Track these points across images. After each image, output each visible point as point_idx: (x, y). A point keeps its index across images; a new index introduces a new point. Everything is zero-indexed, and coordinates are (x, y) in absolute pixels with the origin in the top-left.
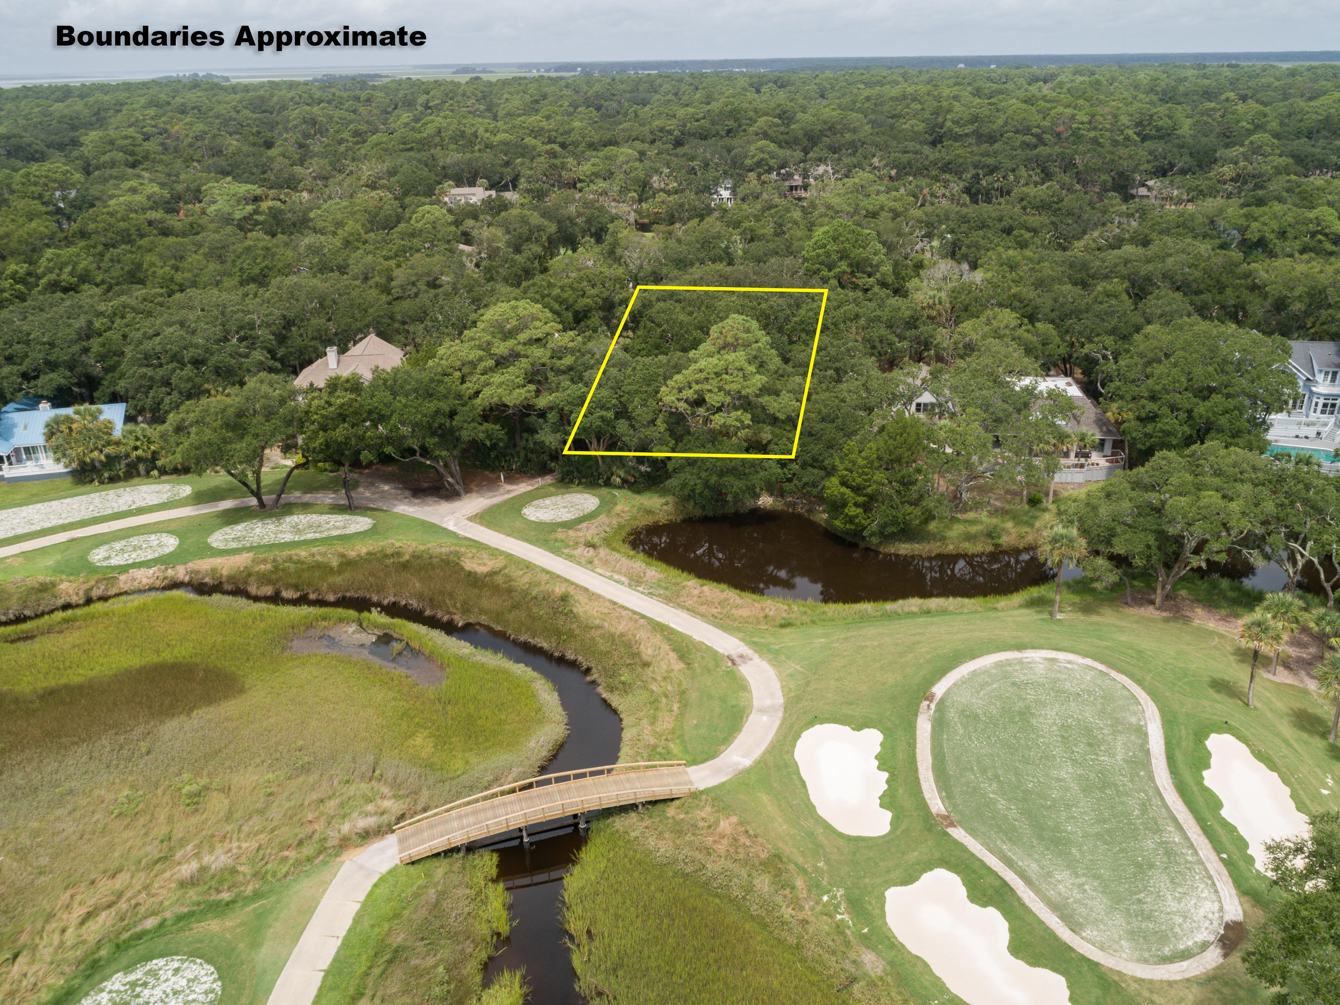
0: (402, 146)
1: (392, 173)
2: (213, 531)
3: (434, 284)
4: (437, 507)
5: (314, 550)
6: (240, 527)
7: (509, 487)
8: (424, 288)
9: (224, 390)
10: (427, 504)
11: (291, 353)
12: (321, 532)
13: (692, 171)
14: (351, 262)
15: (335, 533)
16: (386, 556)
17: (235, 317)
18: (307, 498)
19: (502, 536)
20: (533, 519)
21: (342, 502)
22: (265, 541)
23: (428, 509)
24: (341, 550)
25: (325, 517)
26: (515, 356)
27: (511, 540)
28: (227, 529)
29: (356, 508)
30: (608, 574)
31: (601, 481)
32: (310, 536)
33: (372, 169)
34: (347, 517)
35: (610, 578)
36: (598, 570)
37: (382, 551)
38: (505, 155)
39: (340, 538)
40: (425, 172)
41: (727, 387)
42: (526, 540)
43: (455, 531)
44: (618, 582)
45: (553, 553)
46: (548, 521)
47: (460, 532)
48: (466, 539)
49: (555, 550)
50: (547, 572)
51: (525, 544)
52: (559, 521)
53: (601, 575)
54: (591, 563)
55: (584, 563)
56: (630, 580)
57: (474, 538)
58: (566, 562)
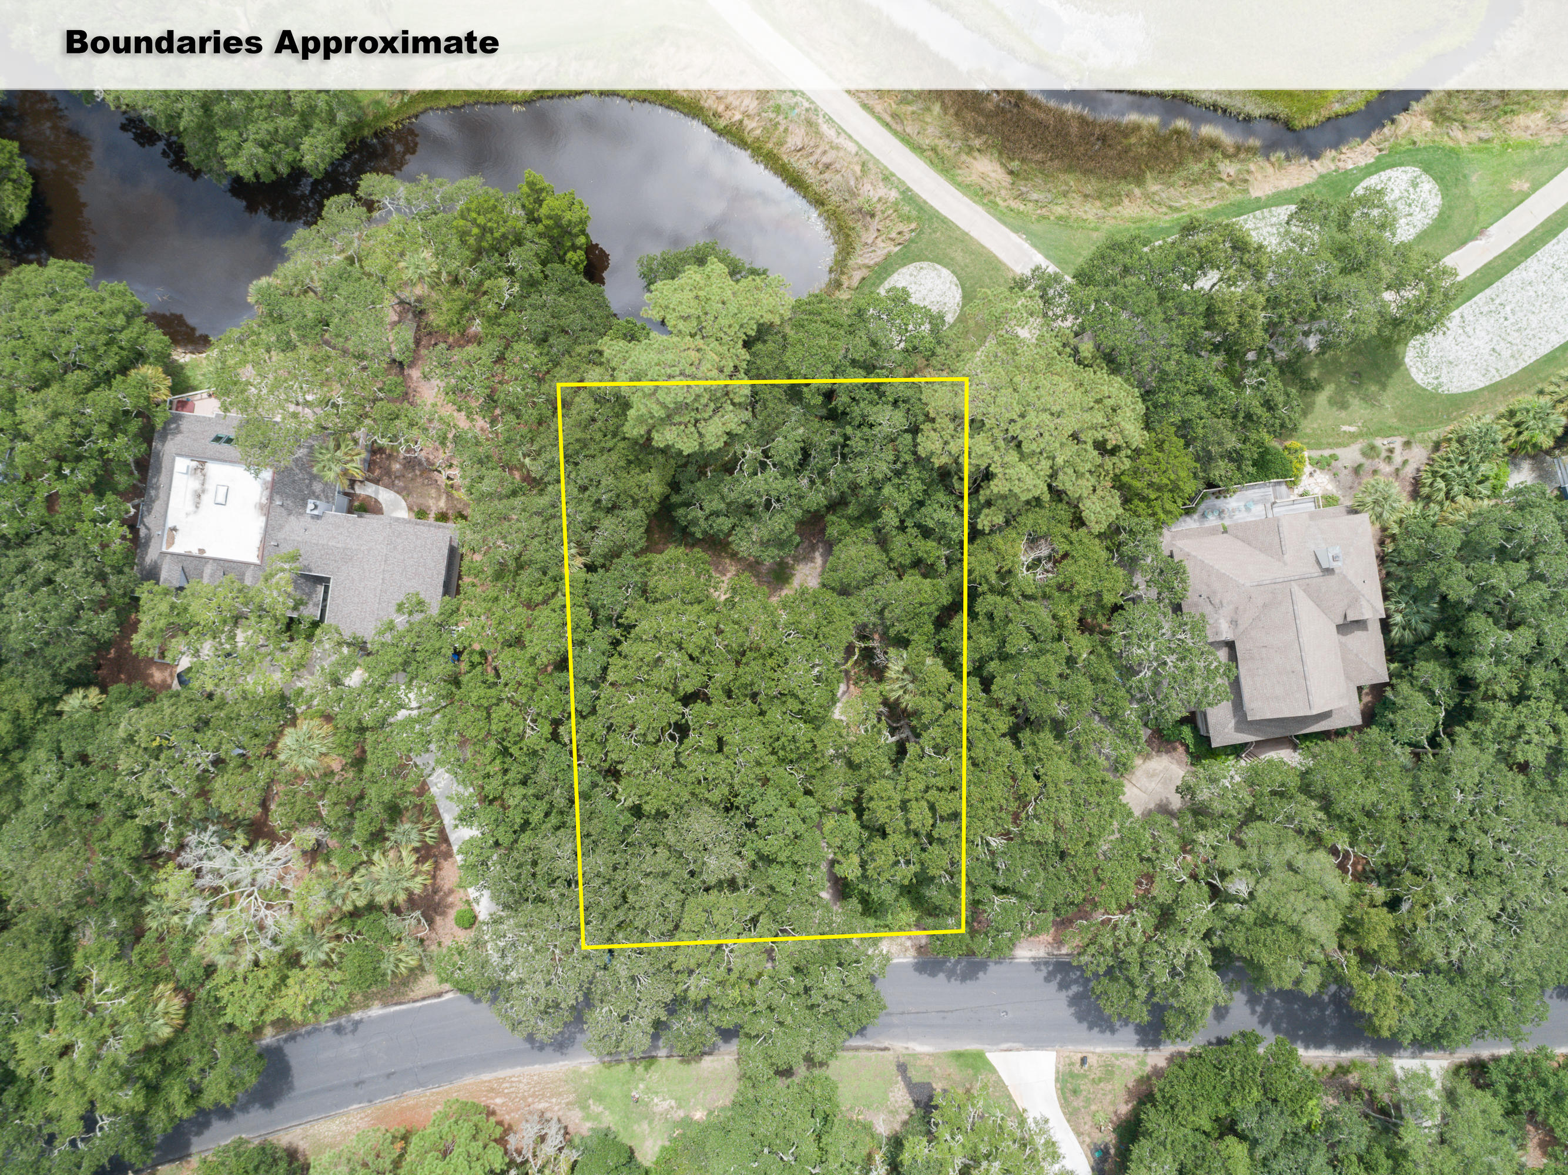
30: (841, 139)
36: (854, 150)
42: (944, 221)
43: (1034, 251)
44: (830, 120)
45: (909, 189)
46: (925, 264)
47: (1026, 246)
48: (1015, 230)
49: (908, 196)
50: (906, 139)
51: (944, 211)
52: (911, 267)
53: (850, 137)
54: (863, 164)
55: (871, 165)
56: (817, 125)
57: (1007, 230)
58: (892, 168)
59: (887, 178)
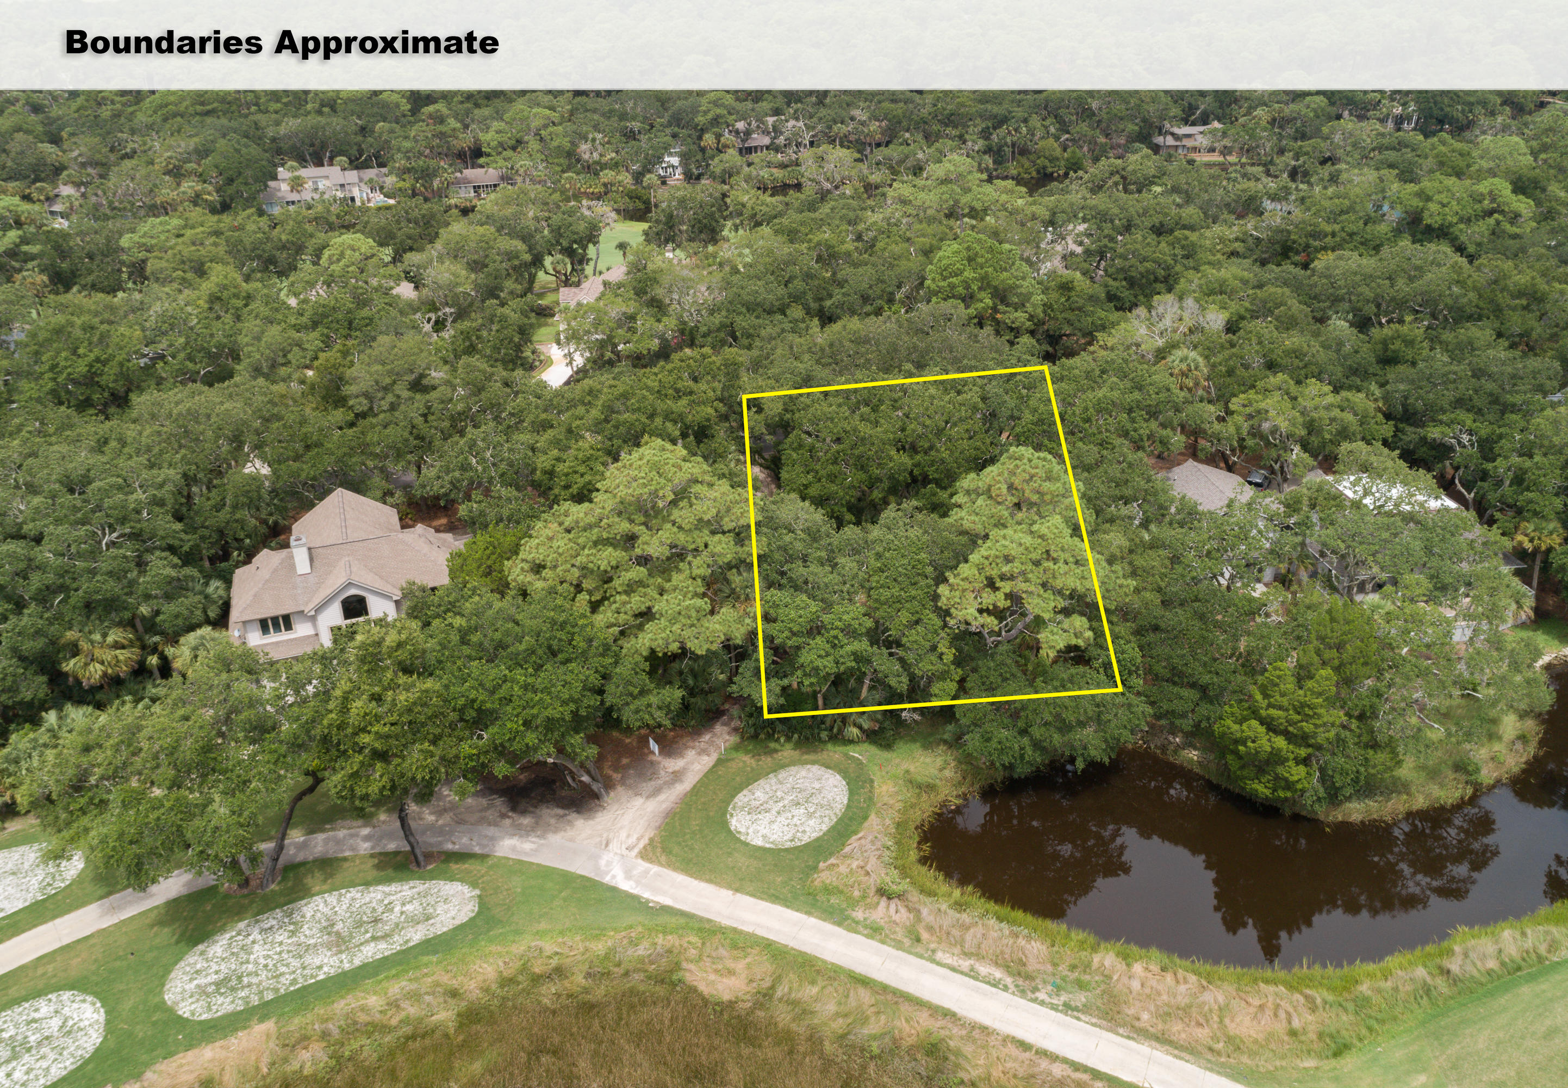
0: (199, 108)
1: (202, 153)
2: (167, 970)
3: (418, 386)
4: (570, 833)
5: (395, 988)
6: (218, 947)
7: (673, 764)
8: (405, 394)
9: (105, 635)
10: (547, 829)
11: (203, 538)
12: (385, 937)
13: (631, 136)
14: (243, 340)
15: (416, 935)
16: (537, 979)
17: (107, 502)
18: (320, 843)
19: (726, 894)
20: (759, 842)
21: (392, 846)
22: (285, 984)
23: (555, 839)
24: (445, 979)
25: (377, 894)
26: (678, 555)
27: (746, 900)
28: (193, 959)
29: (429, 856)
30: (965, 964)
31: (824, 735)
32: (370, 952)
33: (170, 147)
34: (420, 886)
35: (972, 974)
36: (939, 955)
37: (524, 969)
38: (359, 117)
39: (431, 946)
40: (254, 150)
41: (1059, 583)
42: (775, 898)
43: (635, 891)
44: (995, 984)
45: (839, 924)
46: (789, 845)
47: (646, 895)
48: (666, 910)
49: (839, 917)
50: (864, 981)
51: (778, 909)
52: (806, 839)
53: (953, 969)
54: (918, 940)
55: (907, 942)
56: (1010, 974)
57: (678, 906)
58: (874, 944)
59: (874, 931)
